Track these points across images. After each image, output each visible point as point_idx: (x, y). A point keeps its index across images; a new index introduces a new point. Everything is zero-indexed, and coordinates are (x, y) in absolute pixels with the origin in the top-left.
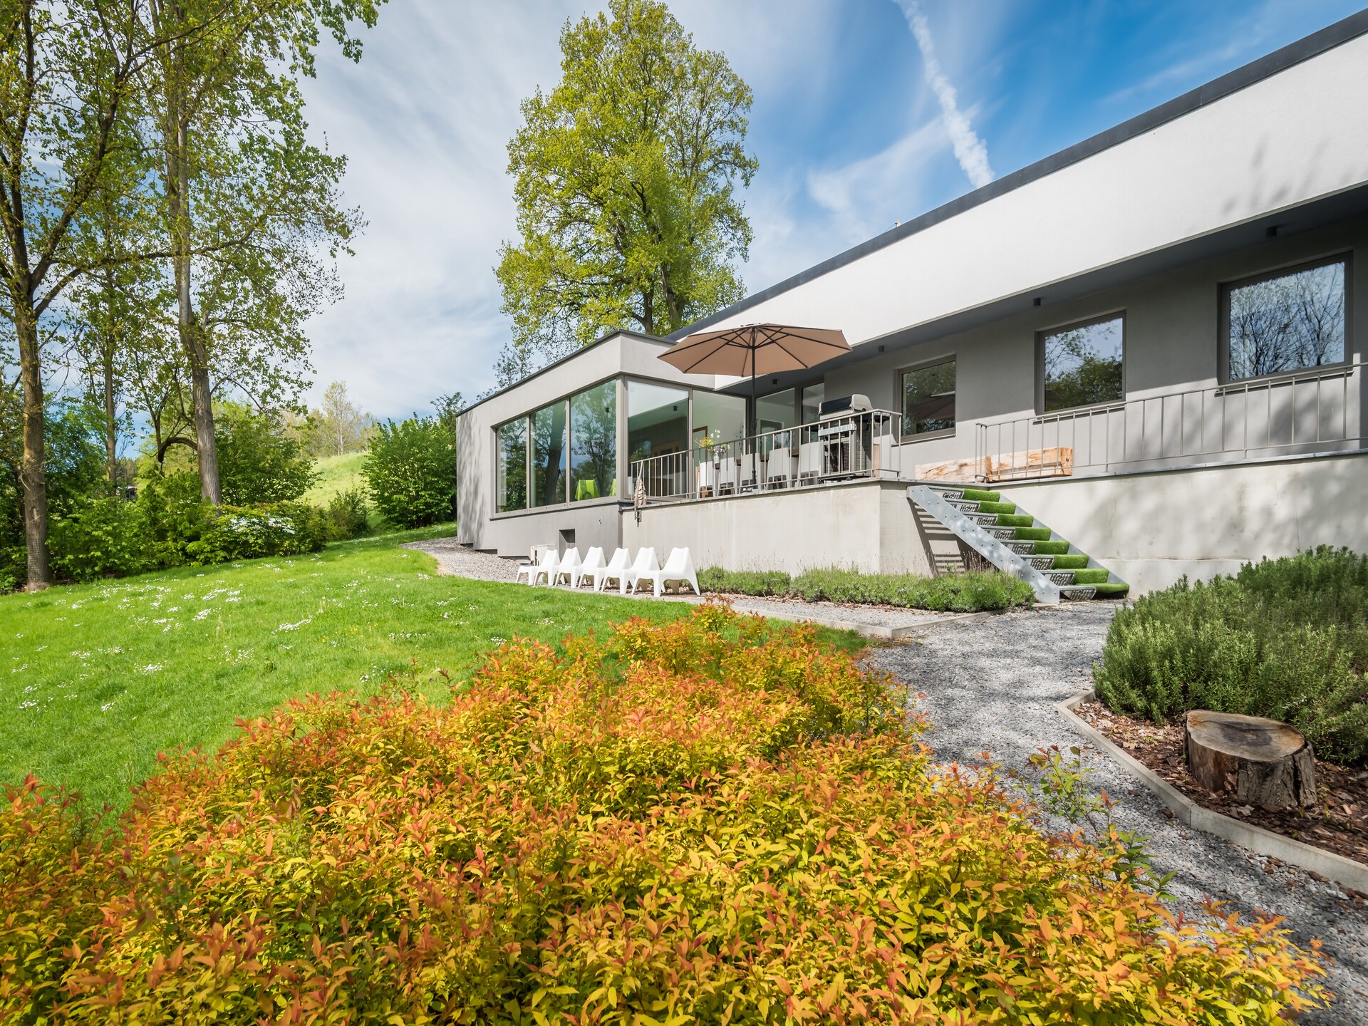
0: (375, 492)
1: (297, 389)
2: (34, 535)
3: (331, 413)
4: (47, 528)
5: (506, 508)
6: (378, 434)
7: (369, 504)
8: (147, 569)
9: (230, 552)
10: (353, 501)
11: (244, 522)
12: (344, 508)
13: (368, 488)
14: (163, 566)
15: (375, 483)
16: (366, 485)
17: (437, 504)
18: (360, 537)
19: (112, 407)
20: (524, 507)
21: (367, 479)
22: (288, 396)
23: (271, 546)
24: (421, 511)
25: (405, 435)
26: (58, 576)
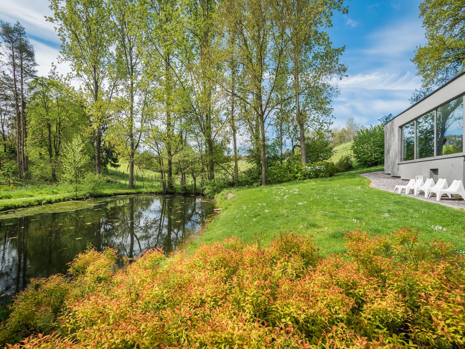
0: (355, 155)
1: (328, 125)
2: (263, 172)
3: (348, 128)
4: (266, 172)
5: (405, 160)
6: (357, 135)
7: (353, 159)
8: (286, 181)
9: (305, 177)
10: (348, 159)
11: (309, 168)
12: (344, 161)
13: (352, 154)
14: (289, 180)
15: (355, 152)
16: (352, 153)
17: (380, 158)
18: (349, 171)
19: (282, 139)
20: (414, 159)
21: (352, 151)
22: (326, 128)
23: (316, 175)
24: (373, 161)
25: (367, 134)
26: (268, 183)
